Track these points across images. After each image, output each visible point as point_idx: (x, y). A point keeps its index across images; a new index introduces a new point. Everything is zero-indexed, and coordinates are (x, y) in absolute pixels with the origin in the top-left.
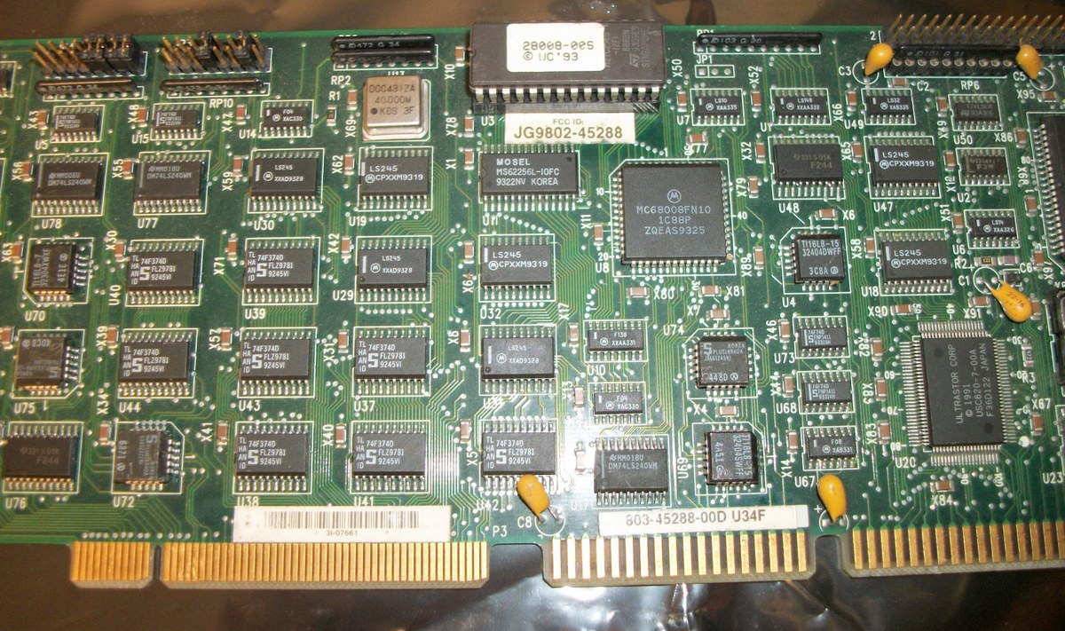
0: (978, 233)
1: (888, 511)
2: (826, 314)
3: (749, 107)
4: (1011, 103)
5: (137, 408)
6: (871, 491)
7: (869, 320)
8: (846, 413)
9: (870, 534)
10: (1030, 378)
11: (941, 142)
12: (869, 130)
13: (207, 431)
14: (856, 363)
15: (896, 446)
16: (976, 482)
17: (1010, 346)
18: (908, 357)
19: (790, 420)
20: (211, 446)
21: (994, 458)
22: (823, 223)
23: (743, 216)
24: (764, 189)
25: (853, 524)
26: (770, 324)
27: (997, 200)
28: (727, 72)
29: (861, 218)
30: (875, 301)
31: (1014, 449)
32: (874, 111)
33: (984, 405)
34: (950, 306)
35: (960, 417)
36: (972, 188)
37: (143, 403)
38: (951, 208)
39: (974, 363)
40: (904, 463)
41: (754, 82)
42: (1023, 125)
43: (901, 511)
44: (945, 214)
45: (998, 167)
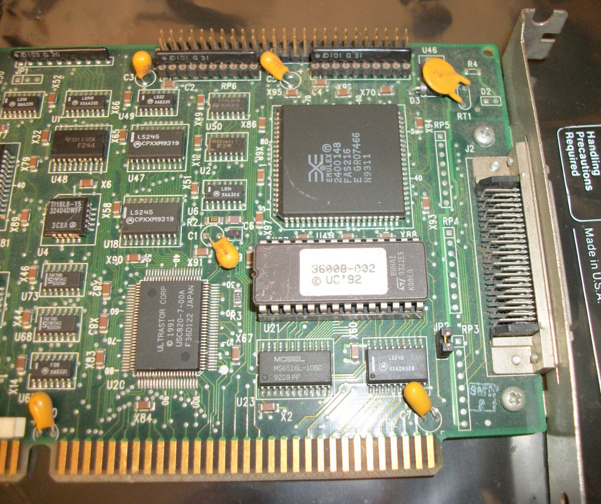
0: (210, 198)
1: (94, 426)
2: (71, 262)
3: (47, 105)
4: (261, 97)
6: (81, 409)
7: (108, 267)
8: (73, 340)
9: (76, 444)
10: (237, 316)
11: (194, 130)
12: (138, 120)
14: (89, 302)
15: (110, 371)
16: (175, 404)
17: (224, 291)
18: (132, 297)
19: (25, 346)
21: (194, 384)
22: (84, 191)
23: (22, 185)
24: (43, 167)
25: (62, 436)
26: (25, 269)
27: (236, 172)
28: (37, 80)
29: (116, 187)
30: (114, 252)
31: (213, 376)
32: (143, 105)
33: (184, 337)
34: (177, 256)
35: (161, 347)
36: (213, 164)
38: (193, 180)
39: (181, 302)
40: (114, 385)
41: (55, 87)
42: (267, 115)
43: (106, 426)
44: (187, 183)
45: (238, 146)
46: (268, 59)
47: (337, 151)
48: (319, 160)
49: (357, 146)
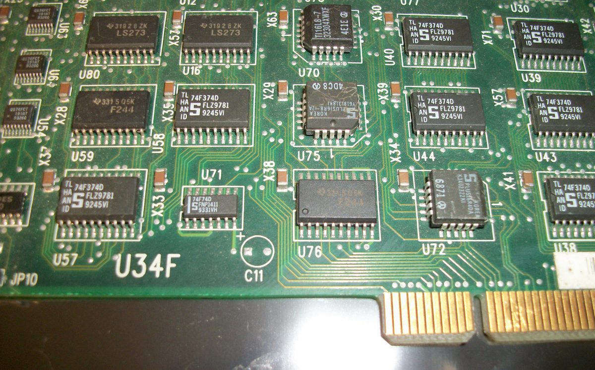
5: (432, 157)
13: (510, 180)
20: (517, 194)
37: (437, 153)
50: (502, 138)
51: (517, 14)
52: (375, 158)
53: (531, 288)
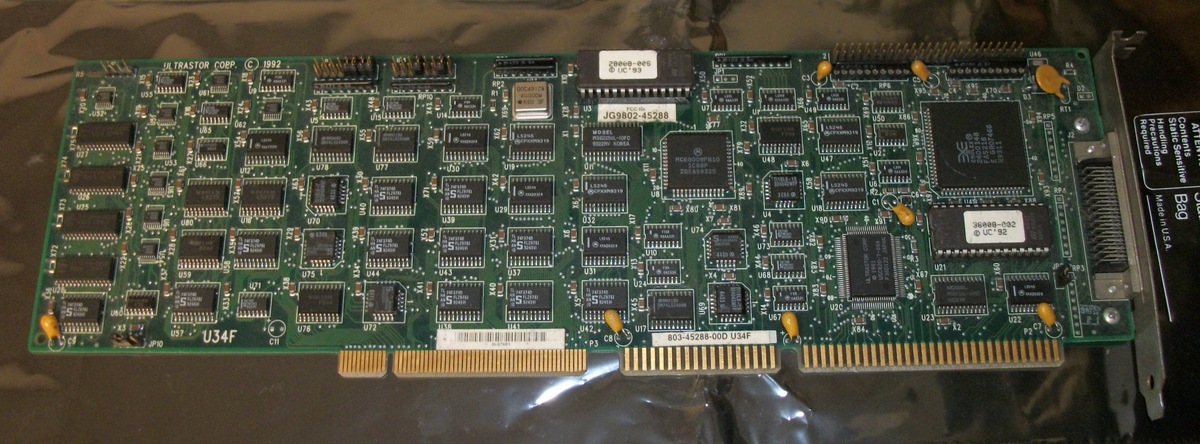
0: (885, 174)
1: (825, 335)
2: (790, 222)
3: (745, 100)
4: (911, 96)
5: (378, 274)
6: (815, 323)
7: (816, 225)
8: (801, 278)
9: (814, 348)
10: (915, 259)
11: (864, 121)
12: (820, 113)
13: (420, 287)
14: (807, 250)
15: (831, 298)
16: (880, 320)
17: (904, 242)
18: (840, 247)
19: (766, 282)
20: (423, 295)
21: (891, 305)
22: (789, 169)
23: (740, 164)
24: (754, 150)
25: (804, 342)
26: (756, 227)
27: (899, 154)
28: (733, 79)
29: (813, 165)
30: (820, 214)
31: (904, 300)
32: (823, 102)
33: (884, 273)
34: (866, 217)
35: (868, 280)
36: (883, 148)
37: (381, 271)
38: (869, 160)
39: (878, 249)
40: (835, 307)
41: (749, 85)
42: (917, 109)
43: (833, 335)
44: (865, 163)
45: (900, 134)
46: (917, 67)
47: (977, 139)
48: (964, 146)
49: (991, 135)
50: (421, 260)
51: (451, 174)
52: (345, 274)
53: (420, 349)
